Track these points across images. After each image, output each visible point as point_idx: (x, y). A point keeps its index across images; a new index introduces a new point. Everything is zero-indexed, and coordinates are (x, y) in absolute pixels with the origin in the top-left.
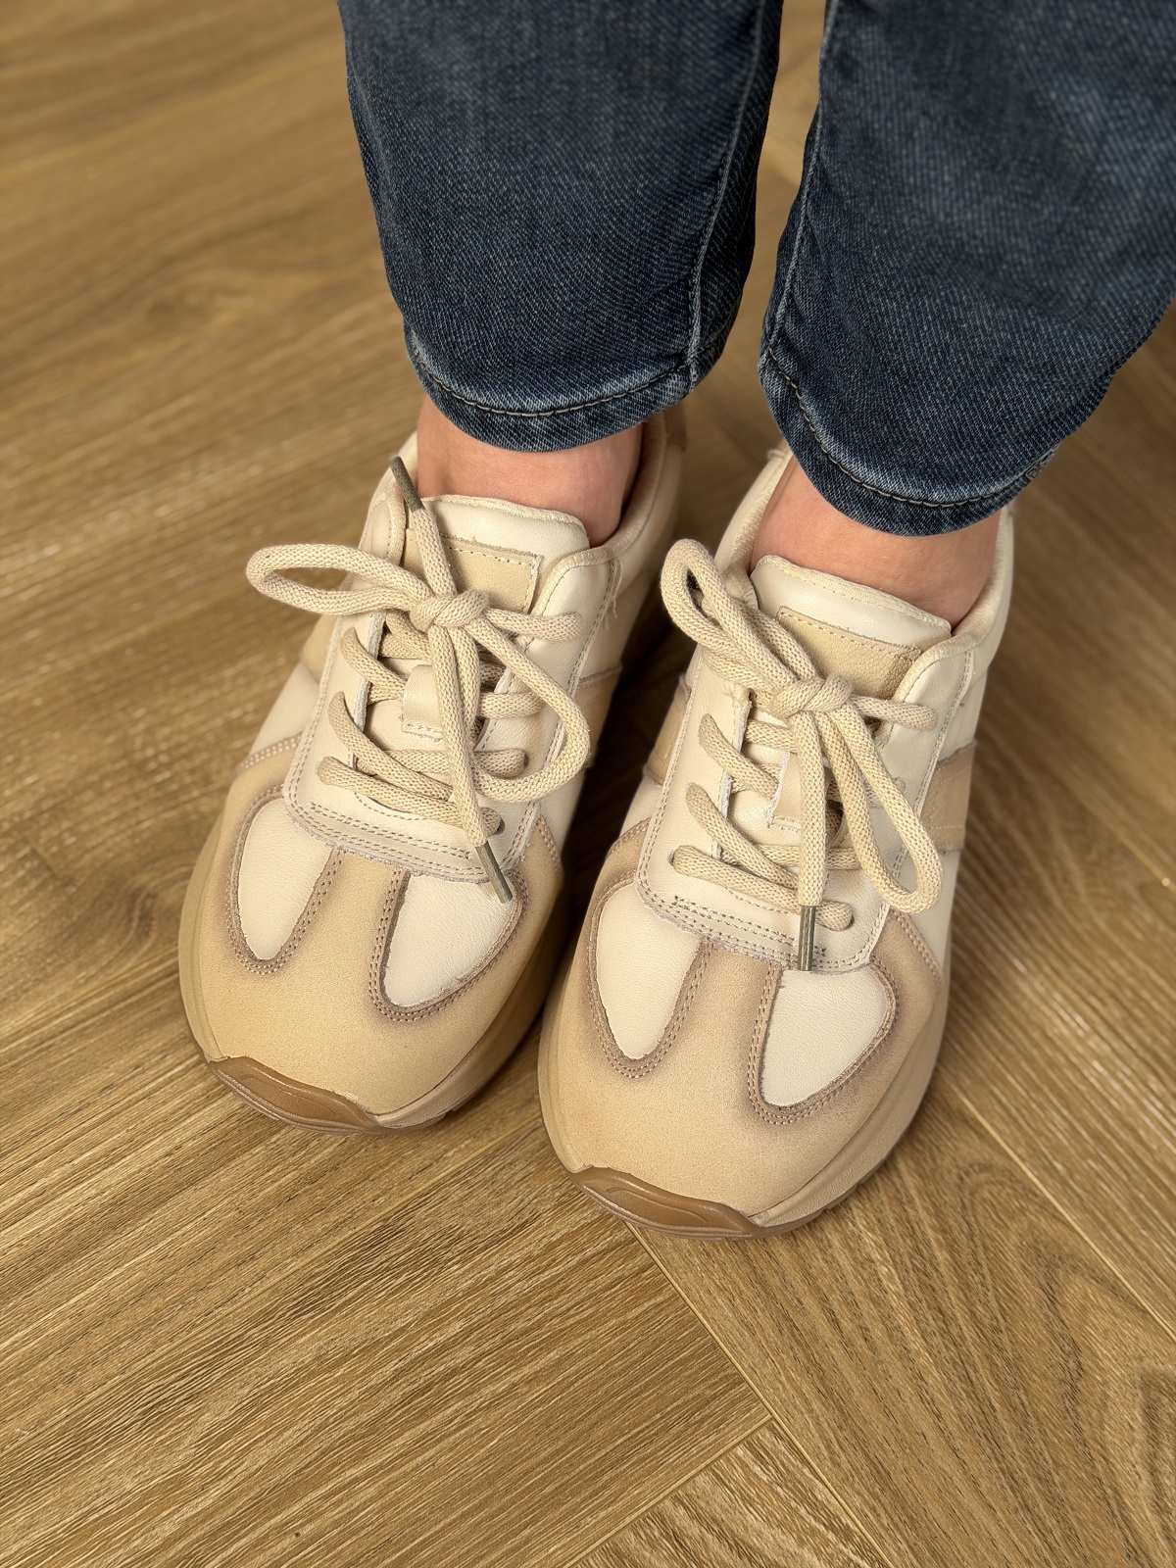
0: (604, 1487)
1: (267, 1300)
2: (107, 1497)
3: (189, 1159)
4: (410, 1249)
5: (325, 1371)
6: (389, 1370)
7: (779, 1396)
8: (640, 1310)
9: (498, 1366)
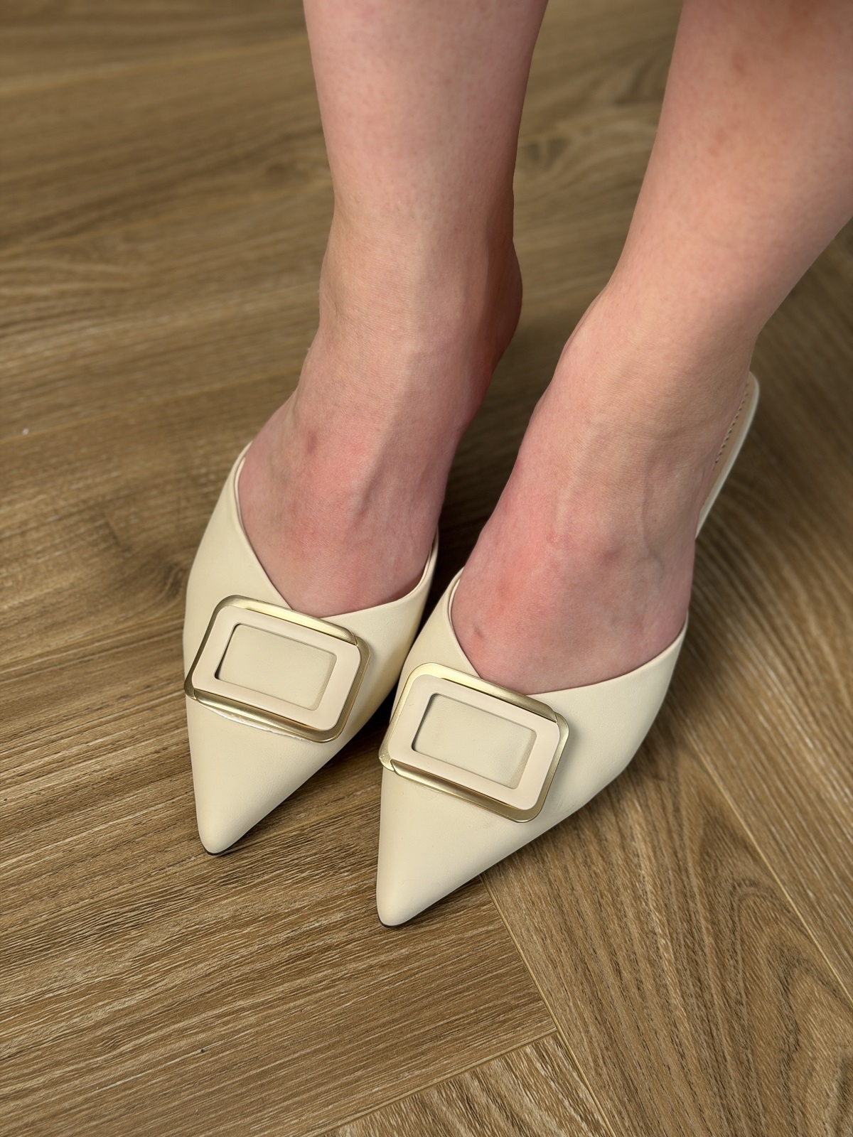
0: (422, 1053)
1: (205, 869)
2: (62, 983)
3: (171, 758)
4: (316, 854)
5: (237, 927)
6: (283, 936)
7: (565, 1016)
8: (475, 932)
9: (363, 950)
